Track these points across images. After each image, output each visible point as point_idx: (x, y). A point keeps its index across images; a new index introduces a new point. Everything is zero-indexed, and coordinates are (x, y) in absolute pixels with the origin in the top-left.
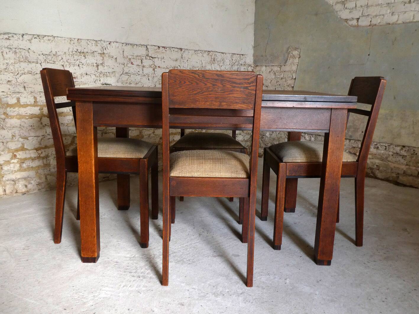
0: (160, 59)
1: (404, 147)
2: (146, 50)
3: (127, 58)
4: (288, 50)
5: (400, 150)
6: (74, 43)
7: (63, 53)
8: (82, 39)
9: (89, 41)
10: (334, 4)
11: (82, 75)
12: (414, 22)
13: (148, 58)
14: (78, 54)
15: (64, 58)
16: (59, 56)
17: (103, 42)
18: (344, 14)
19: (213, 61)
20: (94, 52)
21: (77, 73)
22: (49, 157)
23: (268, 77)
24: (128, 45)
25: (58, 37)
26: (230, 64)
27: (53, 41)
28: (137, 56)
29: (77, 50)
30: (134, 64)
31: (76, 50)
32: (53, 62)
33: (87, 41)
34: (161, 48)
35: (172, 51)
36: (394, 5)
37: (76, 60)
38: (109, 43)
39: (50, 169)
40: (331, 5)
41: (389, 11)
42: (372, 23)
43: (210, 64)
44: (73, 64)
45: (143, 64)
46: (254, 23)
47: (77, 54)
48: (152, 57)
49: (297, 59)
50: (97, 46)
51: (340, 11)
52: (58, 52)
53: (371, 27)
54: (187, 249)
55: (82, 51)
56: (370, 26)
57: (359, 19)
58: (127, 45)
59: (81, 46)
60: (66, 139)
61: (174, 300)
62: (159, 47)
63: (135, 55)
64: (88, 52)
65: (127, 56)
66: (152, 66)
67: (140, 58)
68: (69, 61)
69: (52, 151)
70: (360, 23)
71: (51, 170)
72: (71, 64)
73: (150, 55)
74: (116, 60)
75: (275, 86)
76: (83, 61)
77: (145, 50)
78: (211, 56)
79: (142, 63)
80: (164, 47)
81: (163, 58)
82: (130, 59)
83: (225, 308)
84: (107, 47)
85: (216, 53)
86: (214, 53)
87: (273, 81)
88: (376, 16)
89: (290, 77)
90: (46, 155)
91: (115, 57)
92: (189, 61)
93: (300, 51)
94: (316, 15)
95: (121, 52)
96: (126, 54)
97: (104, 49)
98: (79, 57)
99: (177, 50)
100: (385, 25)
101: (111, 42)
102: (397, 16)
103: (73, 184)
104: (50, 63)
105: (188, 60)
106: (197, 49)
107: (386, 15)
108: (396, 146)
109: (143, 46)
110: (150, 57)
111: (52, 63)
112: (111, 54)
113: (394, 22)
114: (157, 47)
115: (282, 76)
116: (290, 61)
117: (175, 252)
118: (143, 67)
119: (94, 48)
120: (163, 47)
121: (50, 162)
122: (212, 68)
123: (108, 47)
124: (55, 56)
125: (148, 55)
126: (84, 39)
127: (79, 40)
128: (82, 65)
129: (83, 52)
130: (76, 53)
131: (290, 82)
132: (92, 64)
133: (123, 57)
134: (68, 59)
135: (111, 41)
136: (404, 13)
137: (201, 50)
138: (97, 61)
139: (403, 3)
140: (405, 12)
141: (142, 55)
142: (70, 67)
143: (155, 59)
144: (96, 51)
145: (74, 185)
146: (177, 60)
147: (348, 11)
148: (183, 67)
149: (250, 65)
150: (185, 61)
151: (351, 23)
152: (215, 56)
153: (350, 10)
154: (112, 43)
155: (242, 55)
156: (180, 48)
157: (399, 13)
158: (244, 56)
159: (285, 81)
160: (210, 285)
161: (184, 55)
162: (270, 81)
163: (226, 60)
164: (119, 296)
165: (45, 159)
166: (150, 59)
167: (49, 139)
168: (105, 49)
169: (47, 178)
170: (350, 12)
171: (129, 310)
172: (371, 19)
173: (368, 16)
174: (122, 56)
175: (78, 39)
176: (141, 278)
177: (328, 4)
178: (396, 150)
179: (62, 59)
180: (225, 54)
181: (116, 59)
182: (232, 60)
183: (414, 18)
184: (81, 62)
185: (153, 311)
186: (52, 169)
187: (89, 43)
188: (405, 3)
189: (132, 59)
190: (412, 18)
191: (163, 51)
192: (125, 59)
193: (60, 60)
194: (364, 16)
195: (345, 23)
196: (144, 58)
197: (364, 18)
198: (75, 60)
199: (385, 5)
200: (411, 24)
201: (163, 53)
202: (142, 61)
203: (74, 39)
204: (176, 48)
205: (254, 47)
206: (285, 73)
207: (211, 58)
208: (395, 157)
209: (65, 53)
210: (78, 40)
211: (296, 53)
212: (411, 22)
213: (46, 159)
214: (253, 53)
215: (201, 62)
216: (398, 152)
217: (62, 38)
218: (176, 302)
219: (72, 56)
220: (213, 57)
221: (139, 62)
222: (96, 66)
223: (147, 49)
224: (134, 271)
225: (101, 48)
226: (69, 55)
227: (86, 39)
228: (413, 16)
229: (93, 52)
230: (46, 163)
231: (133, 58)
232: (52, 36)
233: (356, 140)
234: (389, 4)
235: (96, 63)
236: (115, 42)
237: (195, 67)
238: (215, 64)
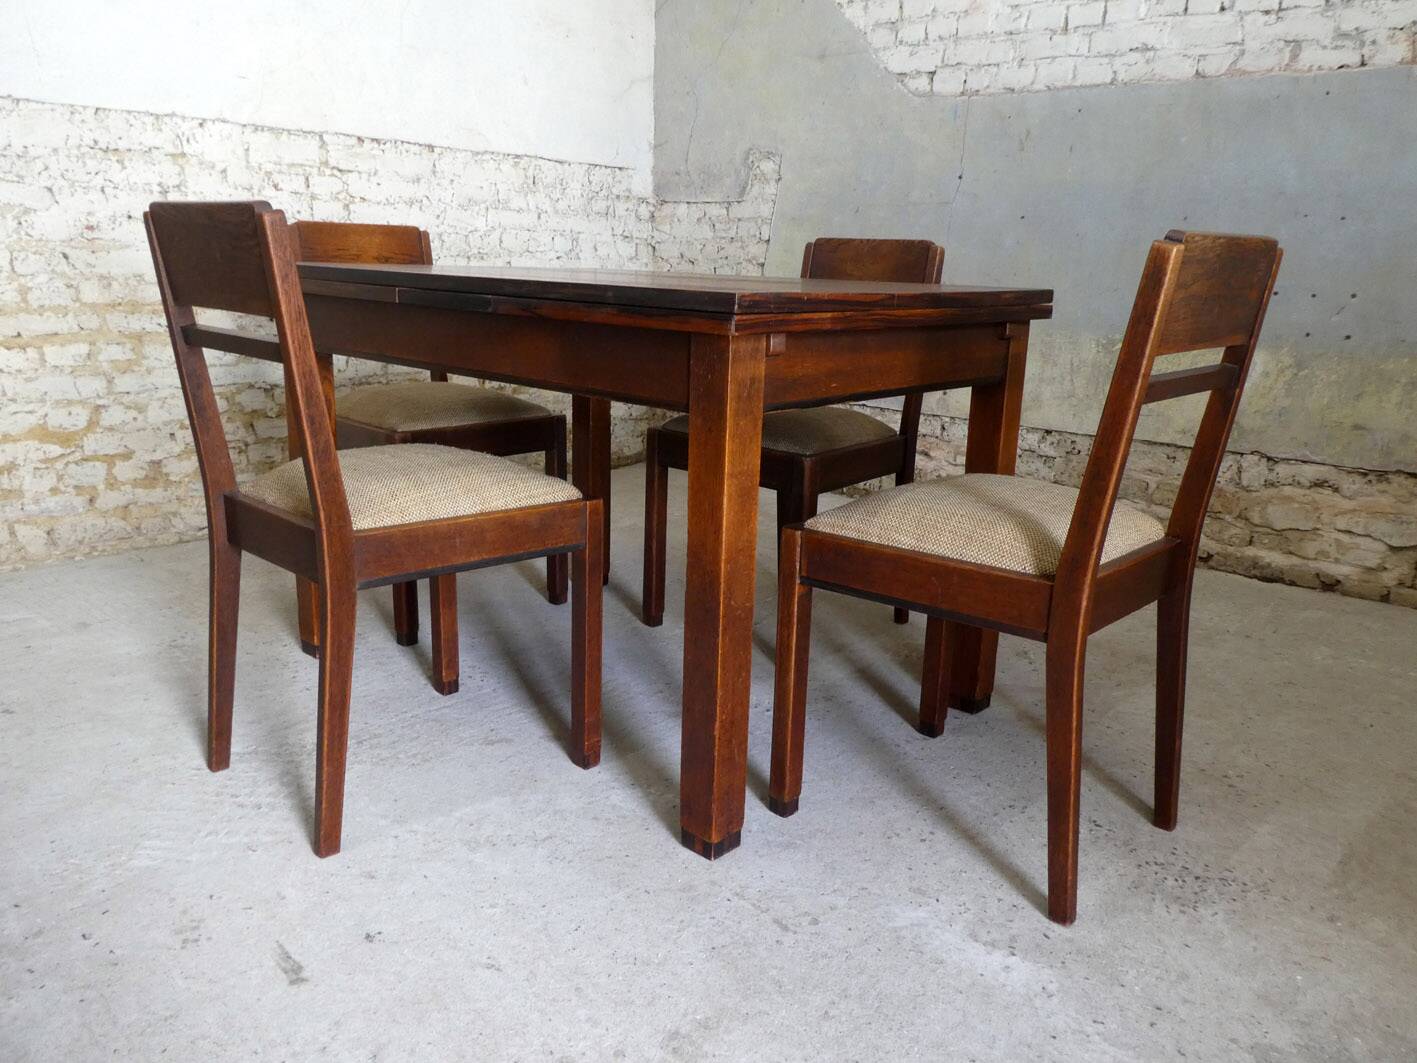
0: (365, 176)
1: (1048, 432)
2: (321, 147)
3: (260, 169)
4: (747, 158)
5: (1039, 442)
6: (83, 121)
7: (49, 150)
8: (110, 110)
9: (135, 117)
10: (869, 30)
11: (113, 219)
12: (1076, 87)
13: (328, 172)
14: (100, 154)
15: (53, 166)
16: (37, 160)
17: (179, 121)
18: (897, 61)
19: (532, 186)
20: (150, 149)
21: (97, 214)
22: (18, 470)
23: (694, 236)
24: (263, 130)
25: (28, 100)
26: (582, 196)
27: (12, 111)
28: (293, 165)
29: (96, 142)
30: (281, 190)
31: (92, 144)
32: (16, 179)
33: (125, 114)
34: (366, 141)
35: (401, 153)
36: (1025, 39)
37: (93, 173)
38: (201, 125)
39: (22, 504)
40: (860, 31)
41: (1011, 54)
42: (968, 86)
43: (522, 194)
44: (83, 185)
45: (310, 189)
46: (655, 76)
47: (95, 155)
48: (340, 171)
49: (773, 183)
50: (160, 130)
51: (885, 49)
52: (31, 149)
53: (965, 98)
54: (412, 726)
55: (112, 147)
56: (963, 94)
57: (933, 73)
58: (256, 129)
59: (107, 129)
60: (70, 414)
61: (350, 864)
62: (360, 140)
63: (287, 160)
64: (132, 148)
65: (260, 164)
66: (341, 197)
67: (301, 172)
68: (69, 175)
69: (28, 452)
70: (938, 86)
71: (26, 508)
72: (77, 184)
73: (332, 162)
74: (226, 177)
75: (715, 261)
76: (118, 176)
77: (317, 148)
78: (524, 169)
79: (308, 186)
80: (376, 140)
81: (375, 174)
82: (269, 174)
83: (492, 879)
84: (194, 135)
85: (541, 162)
86: (534, 162)
87: (709, 248)
88: (979, 66)
89: (755, 236)
90: (7, 461)
91: (220, 167)
92: (455, 182)
93: (778, 162)
94: (822, 57)
95: (240, 152)
96: (254, 158)
97: (185, 143)
98: (103, 165)
99: (416, 149)
100: (1002, 93)
101: (204, 120)
102: (1034, 69)
103: (100, 549)
104: (8, 181)
105: (452, 181)
106: (482, 149)
107: (1006, 66)
108: (1028, 431)
109: (309, 136)
110: (333, 168)
111: (13, 182)
112: (207, 158)
113: (1024, 87)
114: (354, 141)
115: (732, 233)
116: (755, 190)
117: (376, 736)
118: (313, 197)
119: (150, 138)
120: (373, 140)
121: (21, 486)
122: (528, 205)
123: (197, 135)
124: (23, 160)
125: (326, 163)
126: (116, 111)
127: (99, 112)
128: (115, 188)
129: (116, 150)
130: (91, 151)
131: (756, 250)
132: (146, 188)
133: (247, 168)
134: (67, 171)
135: (204, 117)
136: (1049, 60)
137: (493, 153)
138: (161, 177)
139: (1048, 32)
140: (1054, 58)
141: (306, 163)
142: (72, 195)
143: (350, 174)
144: (158, 148)
145: (104, 551)
146: (418, 180)
147: (905, 50)
148: (440, 200)
149: (643, 200)
150: (445, 183)
151: (913, 84)
152: (537, 171)
153: (911, 48)
154: (210, 123)
155: (620, 169)
156: (427, 143)
157: (1038, 61)
158: (624, 173)
159: (742, 248)
160: (461, 820)
161: (442, 166)
162: (700, 247)
163: (570, 181)
164: (187, 862)
165: (6, 475)
166: (333, 175)
167: (15, 413)
168: (188, 141)
169: (14, 533)
170: (911, 55)
171: (211, 897)
172: (966, 75)
173: (958, 66)
174: (244, 163)
175: (97, 109)
176: (264, 809)
177: (854, 27)
178: (1029, 442)
179: (46, 168)
180: (566, 166)
181: (224, 171)
182: (590, 183)
183: (1074, 77)
184: (110, 181)
185: (284, 898)
186: (29, 504)
187: (132, 121)
188: (1054, 32)
189: (275, 174)
190: (1071, 76)
191: (373, 152)
192: (255, 174)
193: (40, 173)
194: (947, 65)
195: (899, 84)
196: (315, 171)
197: (948, 70)
198: (90, 173)
199: (1002, 38)
200: (1067, 92)
201: (374, 156)
202: (307, 179)
203: (85, 108)
204: (415, 144)
205: (655, 147)
206: (740, 223)
207: (526, 176)
208: (1028, 462)
209: (55, 150)
210: (96, 113)
211: (768, 167)
212: (1069, 87)
213: (9, 474)
214: (652, 165)
215: (493, 188)
216: (1033, 448)
217: (43, 103)
218: (354, 871)
219: (80, 162)
220: (530, 173)
221: (298, 184)
222: (160, 192)
223: (323, 144)
224: (247, 791)
225: (174, 136)
226: (68, 156)
227: (124, 108)
228: (1074, 71)
229: (147, 149)
230: (9, 488)
231: (280, 172)
232: (9, 96)
233: (929, 415)
234: (1011, 33)
235: (160, 185)
236: (218, 120)
237: (476, 203)
238: (537, 194)
